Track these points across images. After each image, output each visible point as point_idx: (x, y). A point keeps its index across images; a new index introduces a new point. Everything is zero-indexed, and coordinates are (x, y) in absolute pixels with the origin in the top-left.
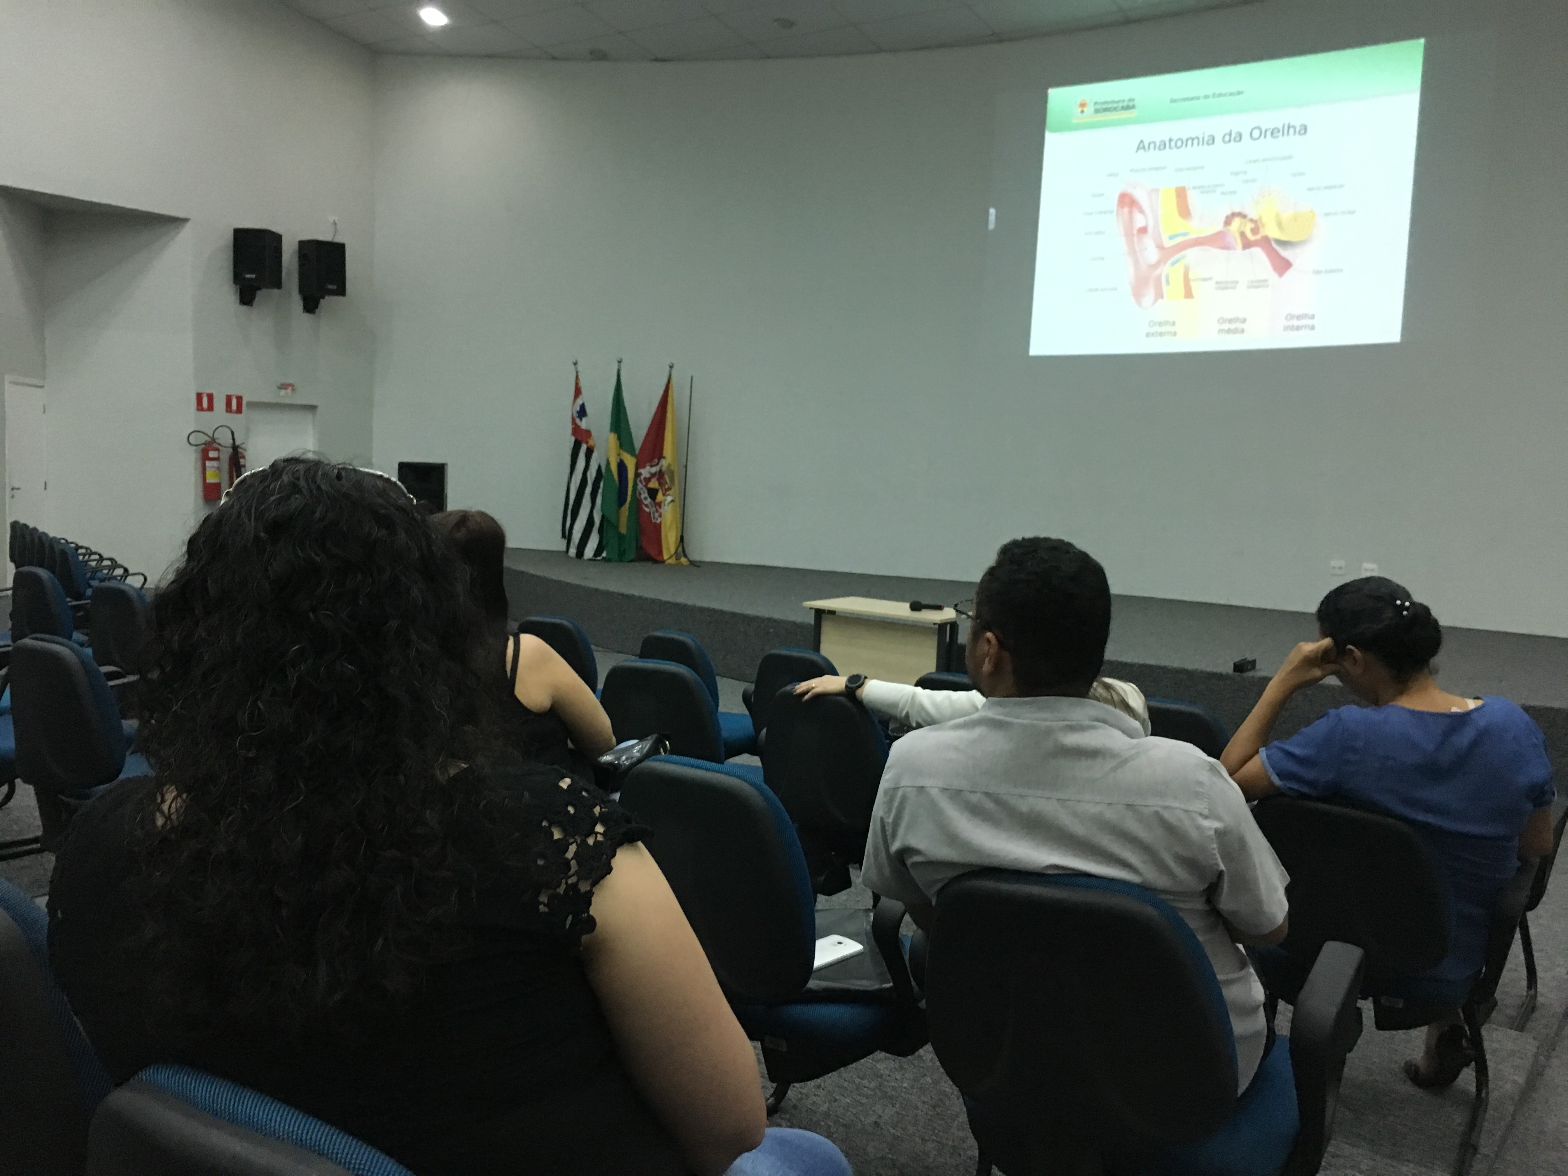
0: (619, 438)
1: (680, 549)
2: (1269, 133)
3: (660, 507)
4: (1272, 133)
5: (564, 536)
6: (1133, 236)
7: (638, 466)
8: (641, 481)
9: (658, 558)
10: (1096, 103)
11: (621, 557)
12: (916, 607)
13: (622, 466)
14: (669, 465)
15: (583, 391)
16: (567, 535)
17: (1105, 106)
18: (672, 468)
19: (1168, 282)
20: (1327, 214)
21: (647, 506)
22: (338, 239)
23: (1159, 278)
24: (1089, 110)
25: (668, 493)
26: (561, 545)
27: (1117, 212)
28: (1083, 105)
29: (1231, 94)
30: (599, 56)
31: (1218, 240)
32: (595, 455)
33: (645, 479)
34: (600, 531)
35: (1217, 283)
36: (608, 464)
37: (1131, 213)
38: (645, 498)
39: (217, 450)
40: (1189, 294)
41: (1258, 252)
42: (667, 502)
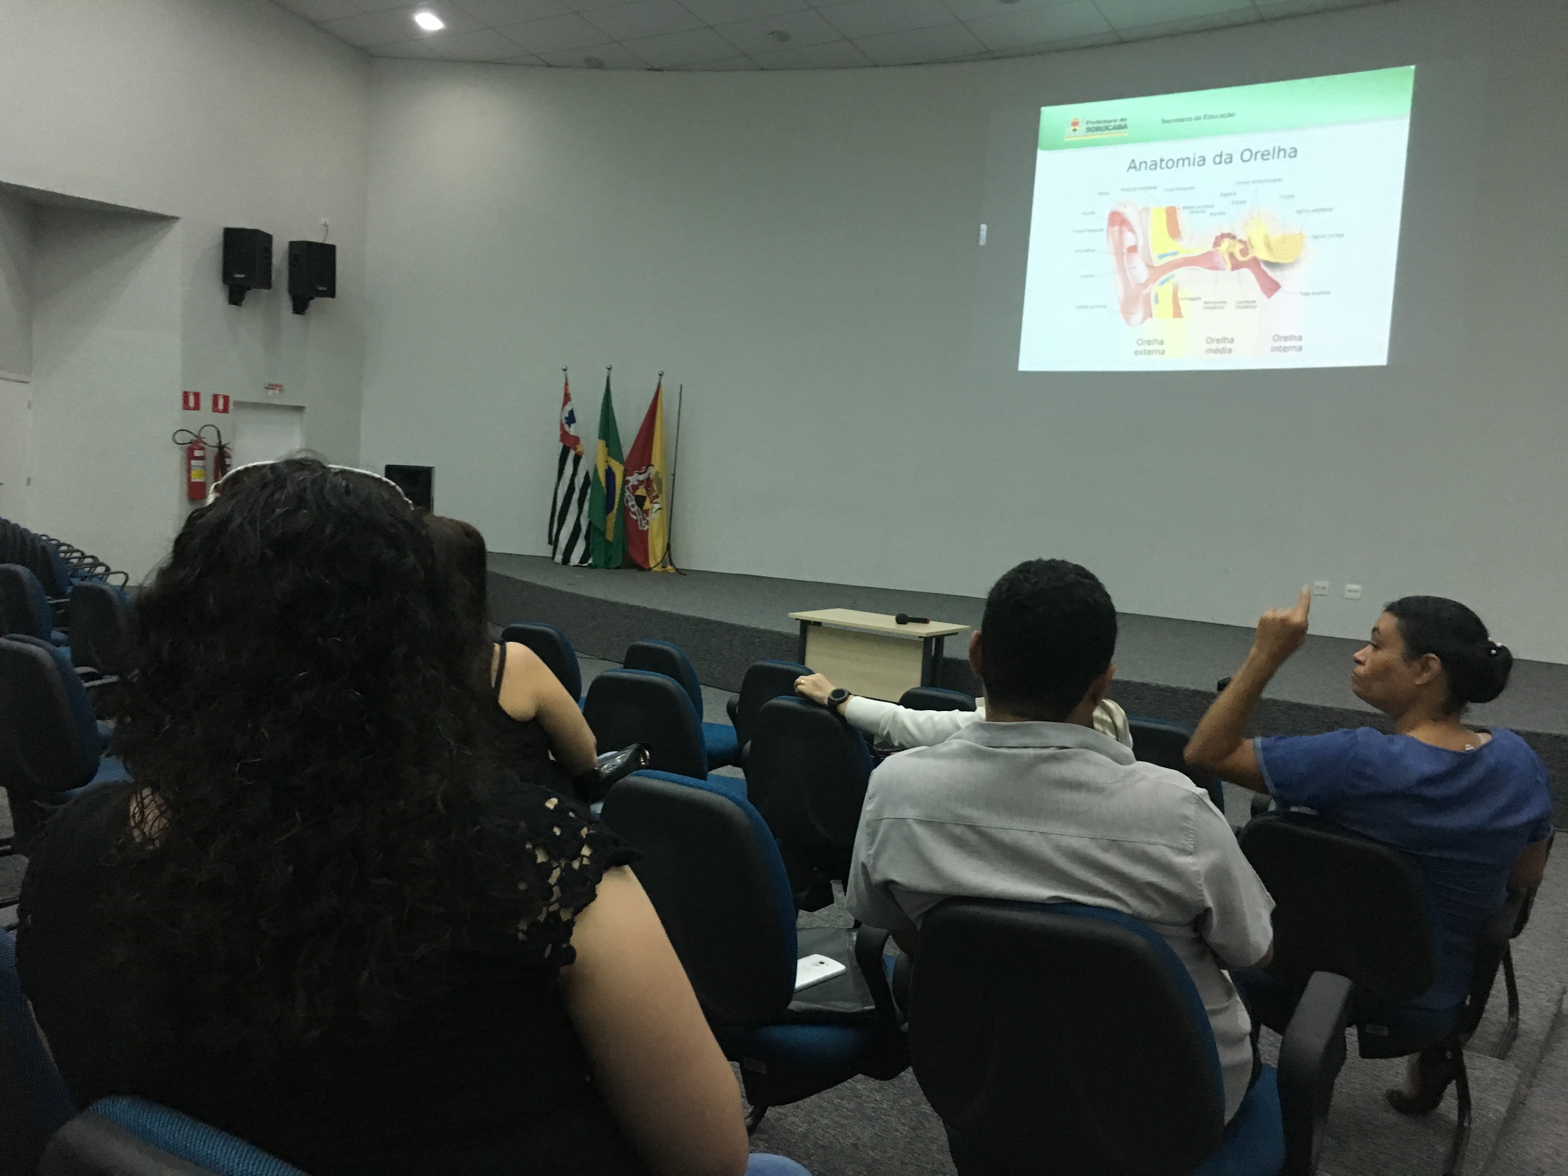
0: (607, 445)
1: (667, 557)
2: (1259, 155)
3: (647, 515)
4: (1263, 155)
5: (550, 542)
6: (1123, 254)
7: (626, 473)
8: (628, 488)
9: (643, 565)
10: (1087, 122)
11: (607, 565)
12: (902, 620)
13: (610, 473)
14: (657, 473)
15: (572, 396)
16: (553, 541)
17: (1096, 125)
18: (660, 475)
19: (1157, 301)
20: (1316, 237)
21: (634, 513)
22: (329, 241)
23: (1148, 296)
24: (1082, 128)
25: (655, 501)
26: (547, 551)
27: (1108, 229)
28: (1075, 124)
29: (1222, 116)
30: (594, 64)
31: (1207, 261)
32: (582, 462)
33: (633, 485)
34: (587, 538)
35: (1206, 303)
36: (596, 470)
37: (1121, 232)
38: (633, 506)
39: (202, 449)
40: (1177, 313)
41: (1246, 273)
42: (654, 510)
